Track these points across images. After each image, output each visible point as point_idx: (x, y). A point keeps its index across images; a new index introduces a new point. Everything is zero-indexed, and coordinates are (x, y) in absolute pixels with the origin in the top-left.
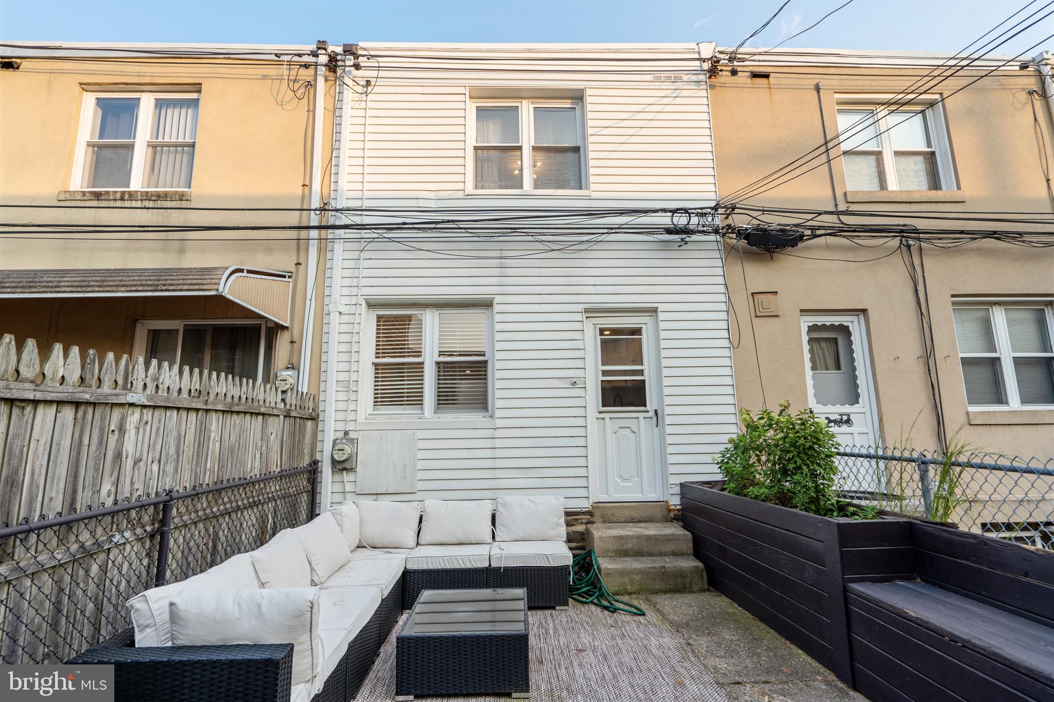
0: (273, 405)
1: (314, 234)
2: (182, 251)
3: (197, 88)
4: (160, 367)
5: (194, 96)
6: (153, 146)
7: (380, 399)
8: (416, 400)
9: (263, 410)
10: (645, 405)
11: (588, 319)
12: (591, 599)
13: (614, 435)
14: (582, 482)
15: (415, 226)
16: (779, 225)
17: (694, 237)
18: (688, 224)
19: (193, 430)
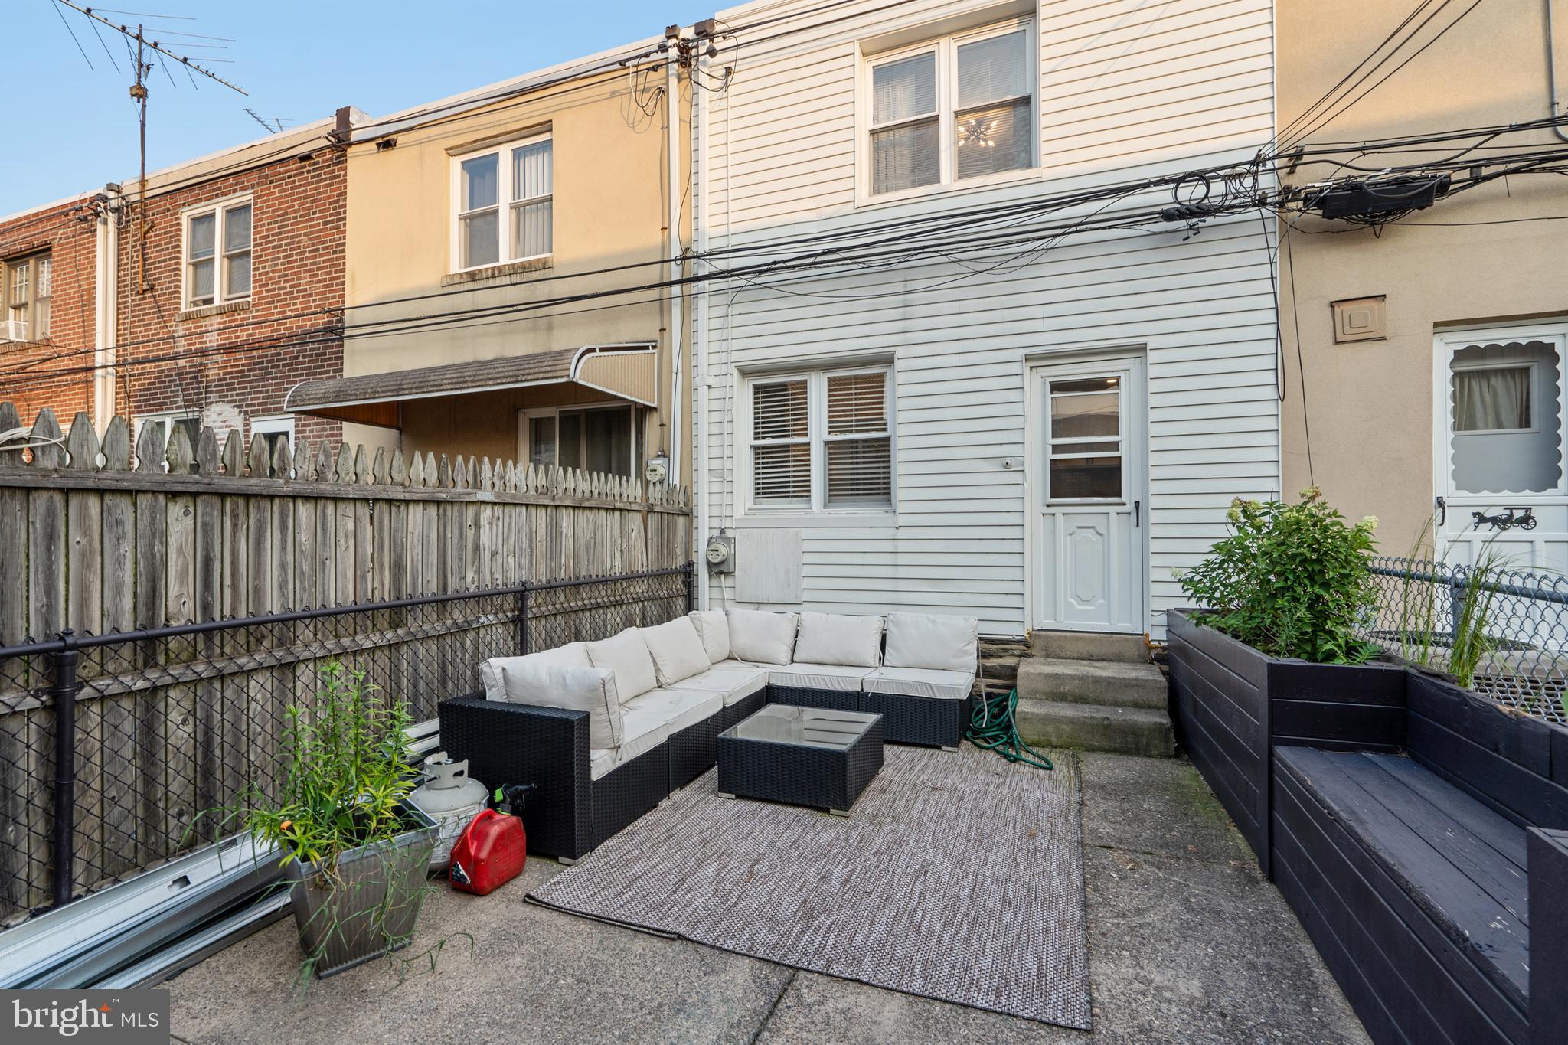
0: (631, 499)
1: (676, 290)
2: (550, 328)
3: (547, 126)
4: (505, 465)
5: (546, 137)
6: (516, 208)
7: (764, 490)
8: (802, 489)
9: (618, 505)
10: (1119, 495)
11: (1034, 370)
12: (993, 744)
13: (1068, 537)
14: (1016, 601)
15: (788, 264)
16: (1393, 171)
17: (1210, 220)
18: (1206, 196)
19: (543, 526)
